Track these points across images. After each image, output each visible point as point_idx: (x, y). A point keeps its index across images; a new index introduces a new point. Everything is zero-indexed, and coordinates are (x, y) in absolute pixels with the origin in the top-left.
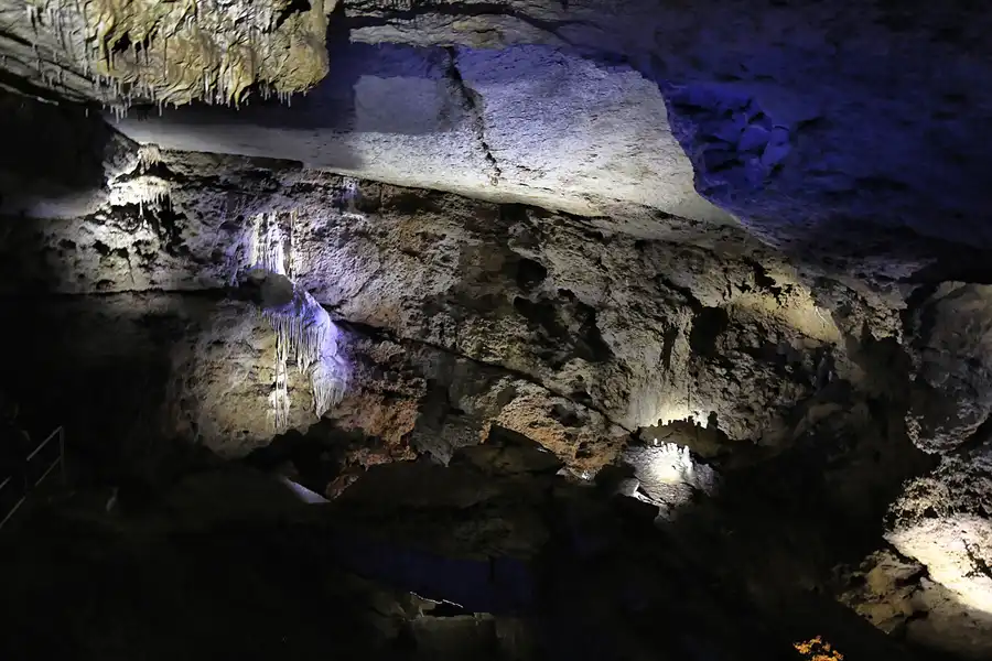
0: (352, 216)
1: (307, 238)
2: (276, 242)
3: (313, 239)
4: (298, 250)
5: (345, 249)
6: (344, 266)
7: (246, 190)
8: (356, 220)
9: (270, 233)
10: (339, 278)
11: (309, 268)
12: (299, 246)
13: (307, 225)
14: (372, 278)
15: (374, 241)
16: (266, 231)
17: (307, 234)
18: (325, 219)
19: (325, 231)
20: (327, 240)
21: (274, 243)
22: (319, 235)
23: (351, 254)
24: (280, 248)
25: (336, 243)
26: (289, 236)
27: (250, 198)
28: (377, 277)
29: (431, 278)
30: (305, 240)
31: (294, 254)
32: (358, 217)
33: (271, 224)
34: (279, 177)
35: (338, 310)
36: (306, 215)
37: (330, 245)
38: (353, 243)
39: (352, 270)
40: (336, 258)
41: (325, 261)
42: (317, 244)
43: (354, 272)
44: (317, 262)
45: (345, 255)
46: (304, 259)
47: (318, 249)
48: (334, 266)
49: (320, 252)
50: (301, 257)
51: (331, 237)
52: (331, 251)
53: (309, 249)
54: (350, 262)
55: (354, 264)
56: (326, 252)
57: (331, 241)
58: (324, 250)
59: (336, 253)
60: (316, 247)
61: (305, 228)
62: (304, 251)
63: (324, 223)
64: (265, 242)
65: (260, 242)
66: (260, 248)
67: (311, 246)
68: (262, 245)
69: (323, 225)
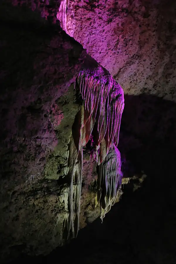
3: (85, 8)
5: (113, 25)
6: (108, 45)
14: (129, 63)
15: (138, 20)
20: (97, 11)
25: (105, 17)
28: (133, 63)
29: (171, 71)
37: (100, 18)
38: (120, 20)
39: (114, 51)
40: (103, 34)
41: (94, 35)
42: (89, 14)
43: (115, 53)
44: (86, 35)
45: (111, 32)
46: (77, 29)
47: (89, 19)
48: (100, 44)
49: (90, 24)
50: (74, 26)
51: (101, 9)
52: (100, 25)
53: (81, 18)
54: (114, 41)
55: (118, 44)
56: (96, 25)
57: (100, 13)
58: (94, 22)
59: (104, 28)
60: (87, 16)
62: (77, 20)
67: (83, 15)
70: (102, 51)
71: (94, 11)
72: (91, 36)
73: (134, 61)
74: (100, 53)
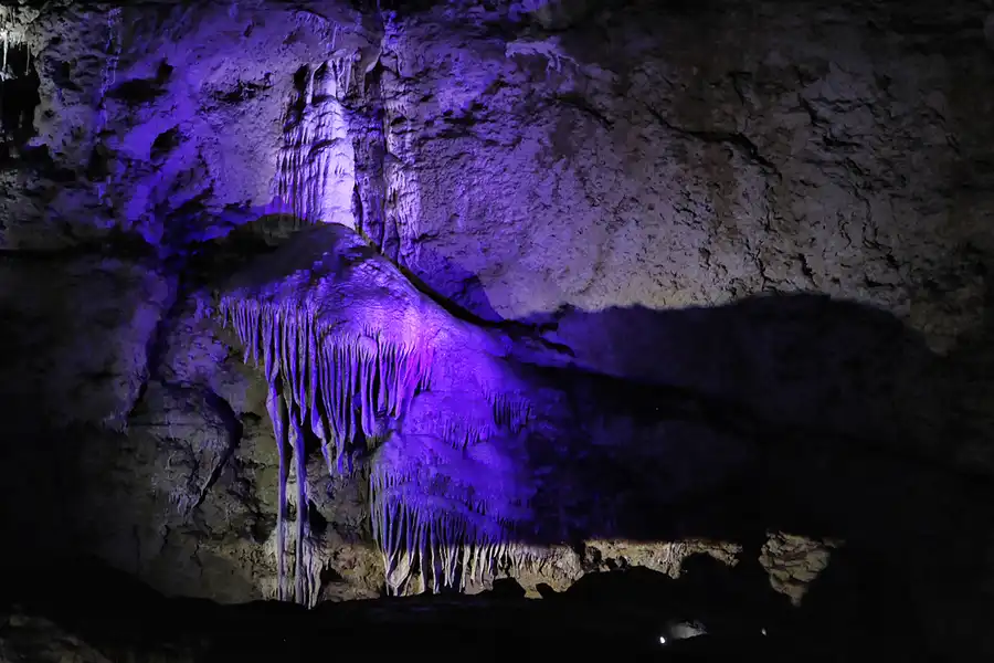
0: (526, 50)
1: (432, 132)
3: (446, 135)
4: (406, 168)
5: (529, 147)
6: (532, 196)
8: (541, 61)
10: (524, 234)
11: (442, 214)
13: (426, 99)
14: (613, 225)
16: (300, 118)
17: (429, 123)
18: (478, 78)
19: (480, 107)
20: (481, 129)
22: (462, 124)
23: (542, 161)
25: (505, 137)
26: (382, 132)
27: (164, 12)
28: (623, 223)
30: (426, 138)
31: (397, 181)
32: (541, 47)
35: (550, 336)
36: (426, 71)
37: (488, 143)
38: (543, 128)
39: (555, 208)
40: (506, 179)
41: (478, 189)
42: (456, 145)
43: (560, 211)
44: (459, 193)
45: (528, 165)
46: (425, 188)
47: (457, 157)
48: (505, 202)
49: (465, 165)
50: (415, 185)
51: (493, 121)
52: (492, 160)
53: (434, 161)
54: (545, 184)
55: (557, 187)
56: (478, 163)
57: (491, 131)
58: (473, 158)
59: (506, 161)
60: (452, 152)
61: (424, 105)
62: (421, 169)
63: (475, 87)
64: (298, 145)
65: (286, 148)
66: (285, 159)
67: (439, 152)
68: (289, 154)
69: (474, 94)
70: (517, 218)
71: (467, 134)
72: (473, 192)
73: (624, 215)
74: (512, 224)
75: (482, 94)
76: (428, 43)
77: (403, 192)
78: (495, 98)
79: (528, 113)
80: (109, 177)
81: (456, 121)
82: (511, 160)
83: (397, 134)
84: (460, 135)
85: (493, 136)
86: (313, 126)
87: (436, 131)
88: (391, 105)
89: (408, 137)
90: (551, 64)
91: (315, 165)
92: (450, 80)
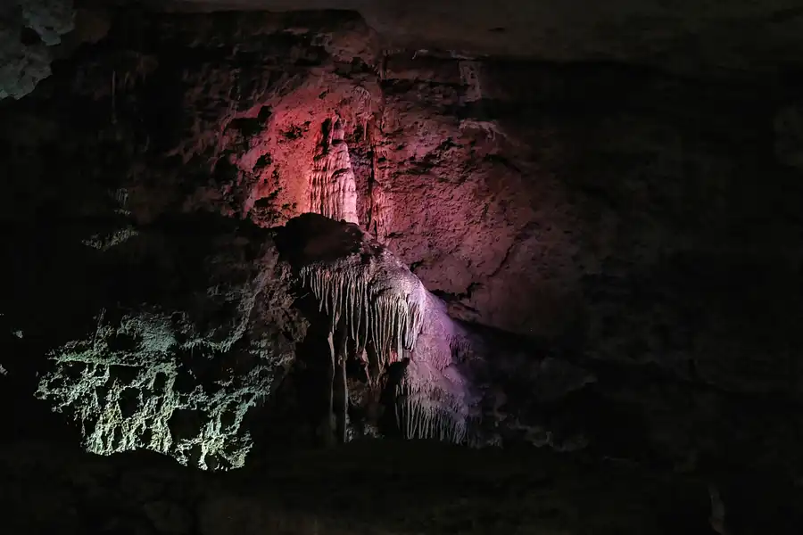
0: (475, 126)
2: (343, 171)
3: (413, 172)
4: (387, 190)
5: (469, 186)
6: (469, 216)
7: (269, 63)
8: (483, 133)
9: (331, 157)
10: (461, 238)
12: (388, 184)
13: (401, 148)
14: (520, 238)
15: (517, 170)
16: (326, 153)
17: (401, 164)
18: (434, 139)
19: (435, 157)
20: (437, 171)
21: (339, 172)
22: (425, 166)
23: (478, 195)
24: (349, 181)
25: (453, 177)
26: (372, 166)
27: (275, 76)
28: (527, 237)
30: (399, 173)
31: (380, 199)
32: (485, 125)
33: (336, 142)
34: (321, 40)
35: (466, 302)
36: (401, 130)
37: (442, 180)
38: (480, 175)
39: (482, 224)
40: (452, 203)
41: (433, 208)
42: (421, 179)
43: (486, 226)
44: (420, 209)
45: (468, 196)
46: (398, 204)
47: (421, 187)
48: (451, 217)
49: (425, 192)
50: (391, 202)
51: (444, 167)
52: (444, 191)
53: (404, 188)
54: (477, 209)
55: (486, 212)
56: (434, 192)
57: (443, 173)
58: (431, 189)
59: (453, 193)
60: (417, 183)
61: (399, 152)
62: (396, 192)
63: (431, 144)
64: (325, 170)
65: (316, 171)
66: (315, 179)
67: (408, 183)
68: (318, 175)
69: (431, 149)
70: (457, 228)
71: (429, 173)
72: (429, 210)
73: (529, 232)
74: (454, 231)
75: (436, 149)
76: (404, 114)
77: (382, 206)
78: (447, 152)
79: (469, 165)
80: (232, 182)
81: (419, 164)
82: (457, 192)
83: (380, 169)
84: (423, 173)
85: (444, 176)
86: (334, 159)
87: (405, 169)
88: (379, 150)
89: (387, 171)
90: (489, 136)
91: (337, 185)
92: (416, 137)
